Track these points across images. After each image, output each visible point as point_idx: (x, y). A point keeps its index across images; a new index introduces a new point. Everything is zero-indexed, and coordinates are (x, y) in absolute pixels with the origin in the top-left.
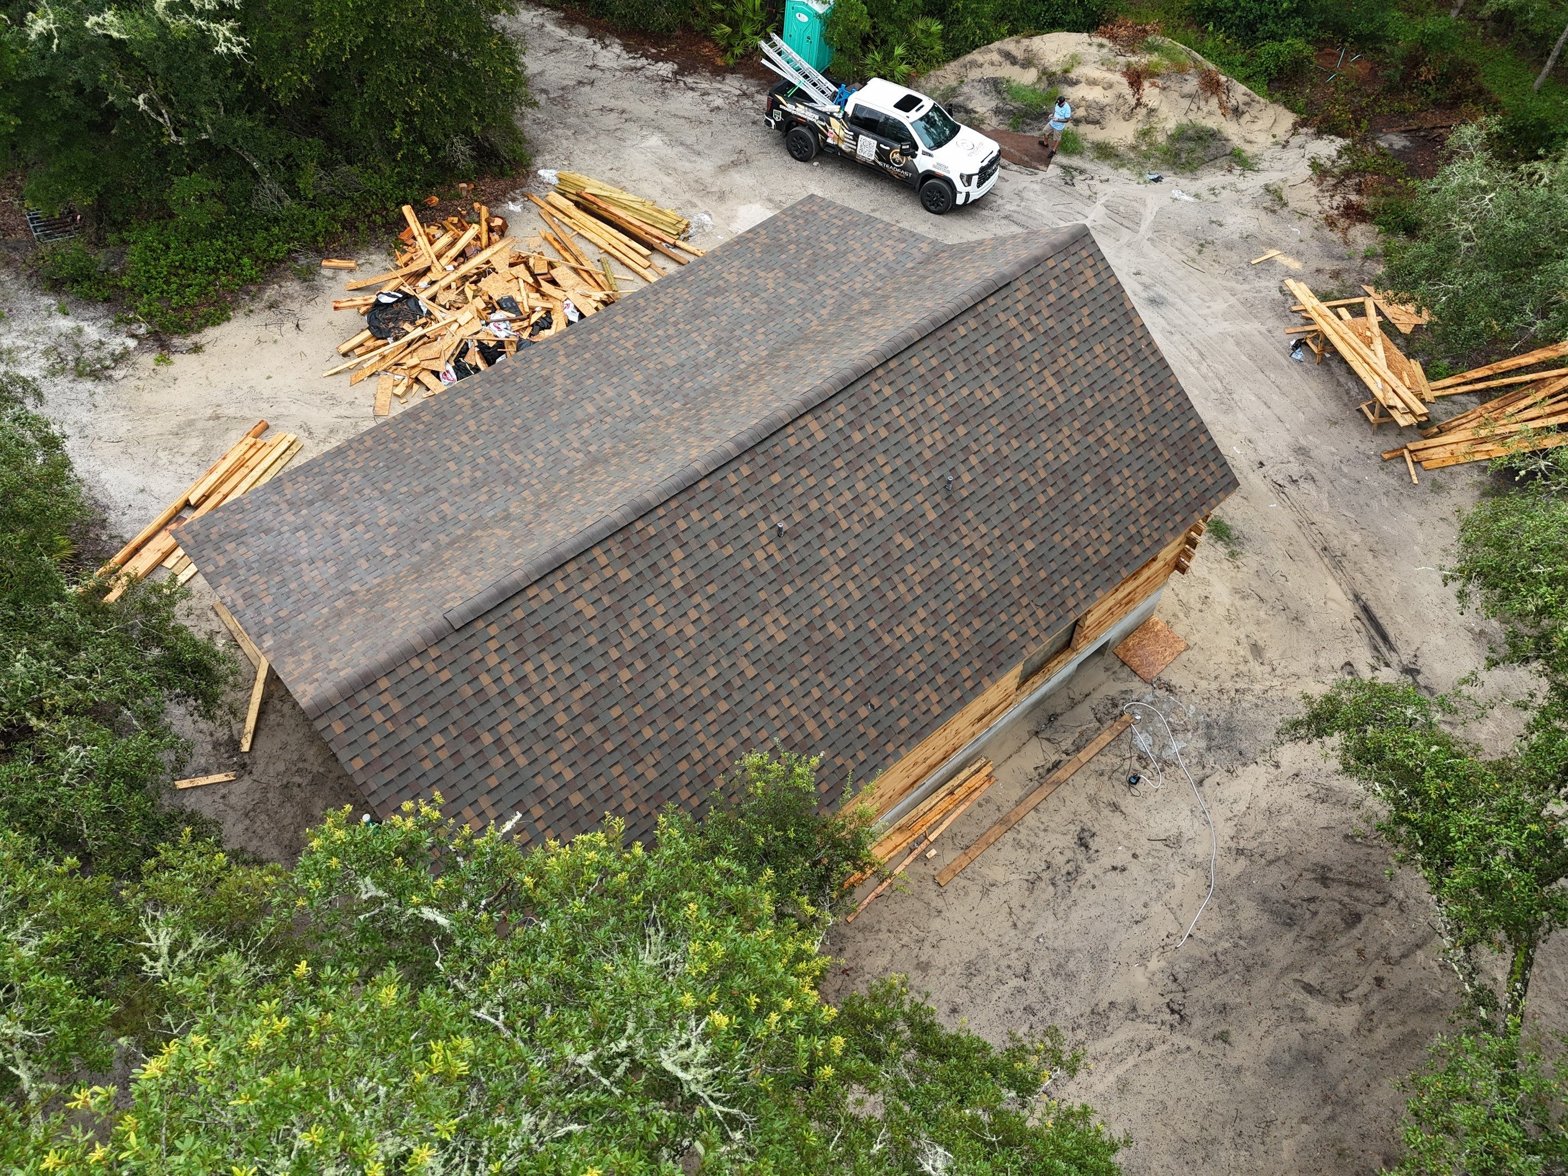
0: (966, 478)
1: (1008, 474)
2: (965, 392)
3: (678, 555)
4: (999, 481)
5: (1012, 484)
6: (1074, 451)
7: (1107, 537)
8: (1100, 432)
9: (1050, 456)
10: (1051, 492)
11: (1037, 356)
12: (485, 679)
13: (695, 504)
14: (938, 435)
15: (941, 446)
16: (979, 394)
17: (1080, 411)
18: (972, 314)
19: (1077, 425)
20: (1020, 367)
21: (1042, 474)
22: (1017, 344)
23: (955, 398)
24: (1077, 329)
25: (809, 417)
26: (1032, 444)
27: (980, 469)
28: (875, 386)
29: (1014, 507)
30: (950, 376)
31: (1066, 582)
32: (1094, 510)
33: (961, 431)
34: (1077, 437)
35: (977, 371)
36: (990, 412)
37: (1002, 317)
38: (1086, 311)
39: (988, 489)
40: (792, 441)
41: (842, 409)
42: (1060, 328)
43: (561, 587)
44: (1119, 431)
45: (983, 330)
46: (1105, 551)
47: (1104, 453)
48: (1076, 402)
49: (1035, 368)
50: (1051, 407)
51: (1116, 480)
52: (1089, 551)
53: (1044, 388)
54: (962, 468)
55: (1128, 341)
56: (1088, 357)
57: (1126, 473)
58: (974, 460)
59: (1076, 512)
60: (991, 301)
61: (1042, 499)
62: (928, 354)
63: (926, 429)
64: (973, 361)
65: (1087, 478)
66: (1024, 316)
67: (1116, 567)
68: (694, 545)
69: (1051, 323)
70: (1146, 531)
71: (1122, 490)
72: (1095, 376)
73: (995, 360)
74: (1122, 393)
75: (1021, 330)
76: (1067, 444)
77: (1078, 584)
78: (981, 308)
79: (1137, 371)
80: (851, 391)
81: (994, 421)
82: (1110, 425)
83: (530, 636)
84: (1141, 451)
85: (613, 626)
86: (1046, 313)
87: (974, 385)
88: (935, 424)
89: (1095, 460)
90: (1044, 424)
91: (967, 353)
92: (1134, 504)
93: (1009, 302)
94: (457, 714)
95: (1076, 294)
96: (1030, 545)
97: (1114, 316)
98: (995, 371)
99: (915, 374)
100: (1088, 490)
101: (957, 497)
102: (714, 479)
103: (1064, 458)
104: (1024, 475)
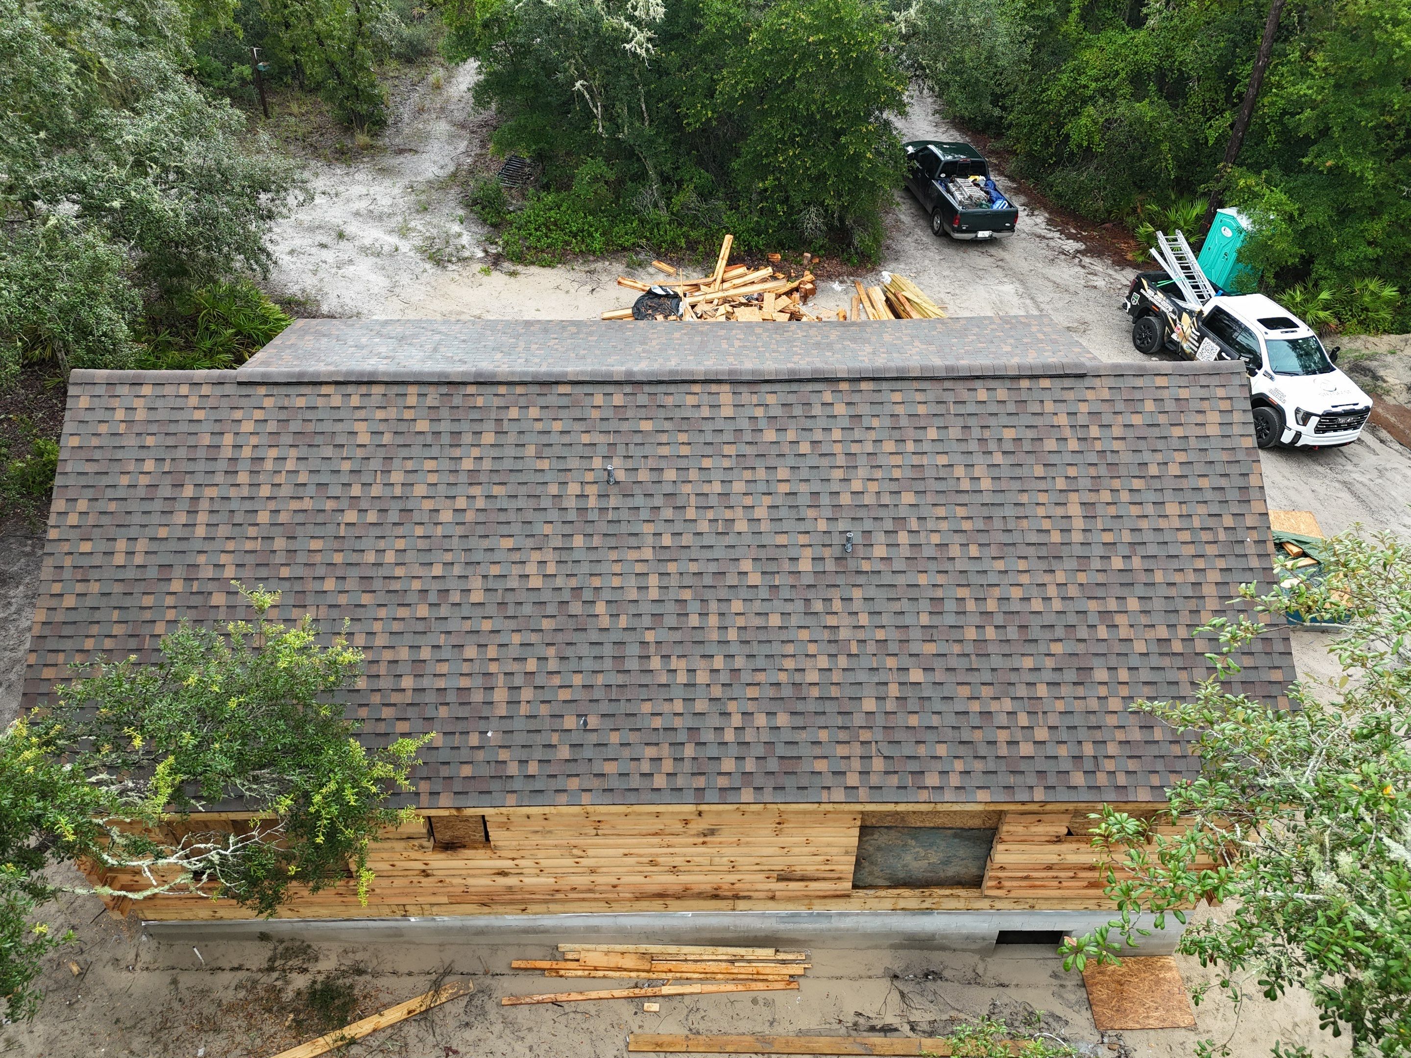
0: (880, 551)
1: (940, 579)
2: (943, 460)
3: (489, 438)
4: (922, 580)
5: (939, 593)
6: (1057, 605)
7: (1041, 734)
8: (1112, 605)
9: (1016, 593)
10: (990, 633)
11: (1072, 472)
12: (228, 439)
13: (542, 401)
14: (873, 487)
15: (868, 500)
16: (959, 472)
17: (1096, 564)
18: (1008, 383)
19: (1082, 578)
20: (1039, 471)
21: (991, 605)
22: (1051, 445)
23: (925, 460)
24: (1153, 470)
25: (726, 388)
26: (1000, 565)
27: (906, 552)
28: (828, 397)
29: (925, 619)
30: (932, 434)
31: (941, 750)
32: (1042, 690)
33: (908, 498)
34: (1072, 591)
35: (973, 446)
36: (964, 498)
37: (1049, 407)
39: (901, 580)
40: (691, 400)
41: (771, 399)
42: (1126, 457)
43: (355, 401)
44: (1144, 620)
45: (1011, 408)
46: (1026, 749)
47: (1102, 632)
48: (1098, 551)
49: (1061, 484)
50: (1056, 537)
51: (1101, 675)
52: (1002, 736)
53: (1060, 511)
54: (880, 538)
55: (1228, 521)
56: (1150, 509)
57: (1123, 675)
58: (903, 538)
59: (1013, 677)
60: (1046, 383)
61: (971, 634)
62: (919, 397)
63: (862, 473)
64: (976, 433)
65: (1057, 648)
66: (1082, 420)
67: (1031, 780)
68: (511, 439)
69: (1117, 445)
70: (1109, 765)
71: (1103, 691)
72: (1148, 537)
73: (1008, 447)
74: (1178, 578)
75: (1067, 433)
76: (1052, 591)
77: (959, 766)
78: (1025, 384)
79: (1222, 564)
80: (794, 387)
81: (961, 512)
82: (1133, 604)
83: (294, 427)
85: (375, 464)
86: (1117, 432)
87: (957, 459)
88: (878, 474)
89: (1082, 633)
90: (1031, 551)
91: (971, 422)
92: (1112, 720)
93: (1070, 395)
94: (182, 453)
95: (1178, 432)
96: (916, 675)
97: (1223, 482)
98: (998, 458)
99: (888, 409)
100: (1049, 663)
101: (852, 565)
102: (579, 389)
103: (1037, 605)
104: (962, 593)
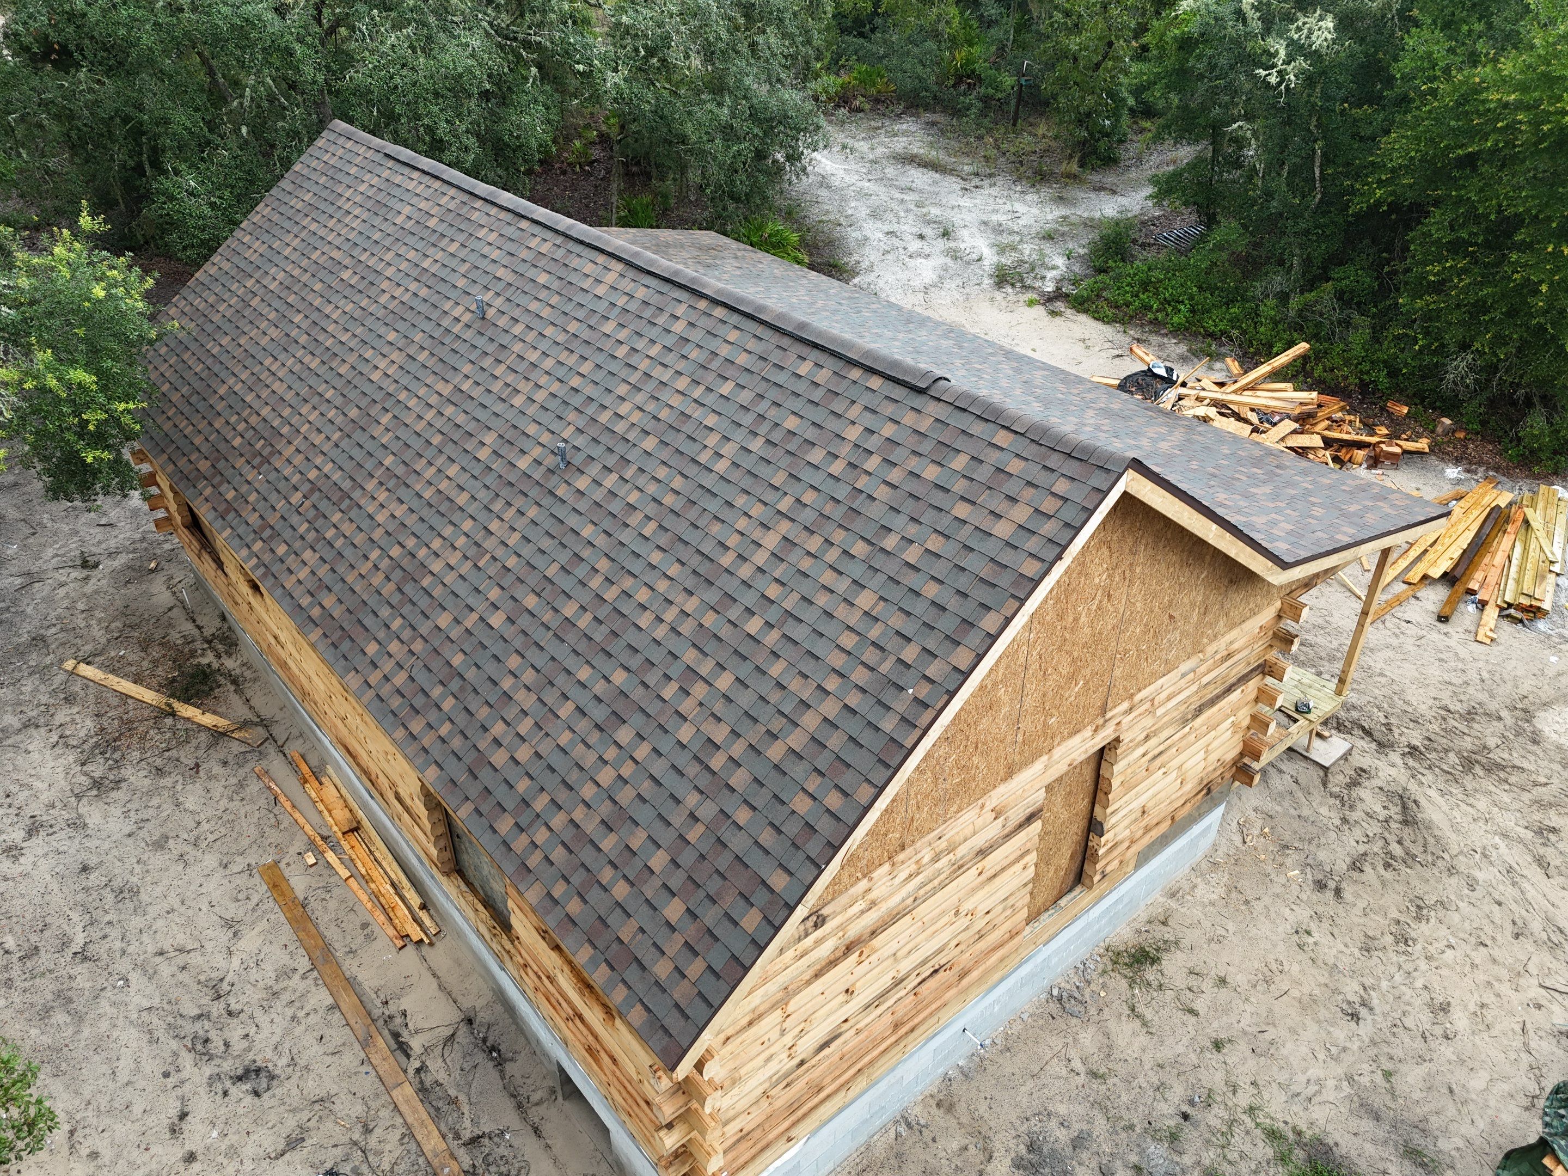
0: (582, 483)
1: (601, 541)
2: (711, 420)
3: (454, 247)
4: (587, 531)
5: (586, 553)
6: (660, 632)
7: (524, 754)
8: (705, 668)
9: (643, 595)
10: (584, 622)
11: (809, 497)
14: (636, 417)
15: (620, 427)
23: (697, 413)
25: (619, 267)
26: (656, 557)
27: (598, 495)
28: (680, 310)
29: (552, 571)
30: (727, 388)
31: (448, 704)
32: (565, 711)
33: (649, 444)
34: (687, 628)
37: (854, 412)
38: (935, 544)
40: (588, 268)
41: (641, 293)
44: (719, 707)
46: (499, 758)
49: (785, 505)
50: (727, 560)
52: (498, 729)
53: (757, 534)
55: (910, 653)
56: (842, 585)
58: (610, 481)
60: (875, 382)
61: (569, 610)
62: (752, 345)
63: (639, 398)
64: (762, 407)
66: (873, 443)
68: (464, 253)
79: (854, 700)
83: (380, 196)
84: (692, 769)
85: (389, 241)
94: (326, 194)
